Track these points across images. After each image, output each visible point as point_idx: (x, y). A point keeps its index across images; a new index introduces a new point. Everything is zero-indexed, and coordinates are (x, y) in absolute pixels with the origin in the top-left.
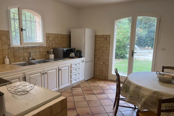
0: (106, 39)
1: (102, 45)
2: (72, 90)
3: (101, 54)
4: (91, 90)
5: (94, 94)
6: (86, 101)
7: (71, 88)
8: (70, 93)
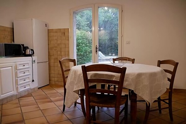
0: (64, 34)
1: (59, 42)
2: (19, 100)
3: (59, 53)
4: (47, 98)
5: (51, 101)
6: (40, 111)
7: (18, 98)
8: (17, 103)
